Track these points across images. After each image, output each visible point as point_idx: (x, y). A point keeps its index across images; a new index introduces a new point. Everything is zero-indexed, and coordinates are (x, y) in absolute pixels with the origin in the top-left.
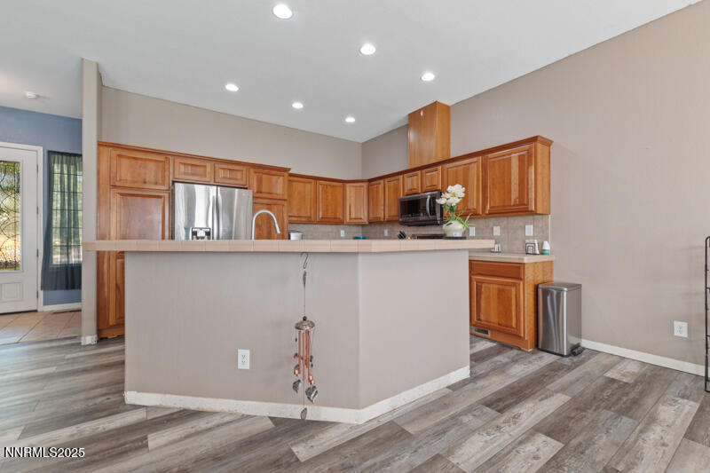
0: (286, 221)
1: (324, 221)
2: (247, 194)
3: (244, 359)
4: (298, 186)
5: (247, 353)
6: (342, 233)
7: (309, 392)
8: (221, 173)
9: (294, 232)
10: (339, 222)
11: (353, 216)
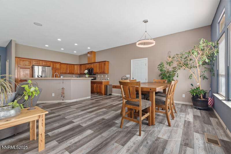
0: (59, 73)
1: (69, 73)
2: (50, 68)
3: (53, 95)
4: (62, 66)
5: (54, 94)
6: (74, 76)
7: (64, 97)
8: (44, 63)
9: (62, 76)
10: (73, 74)
11: (76, 72)
